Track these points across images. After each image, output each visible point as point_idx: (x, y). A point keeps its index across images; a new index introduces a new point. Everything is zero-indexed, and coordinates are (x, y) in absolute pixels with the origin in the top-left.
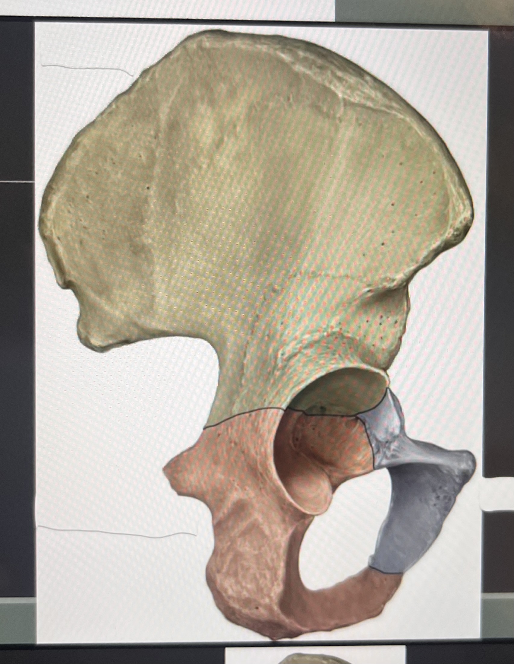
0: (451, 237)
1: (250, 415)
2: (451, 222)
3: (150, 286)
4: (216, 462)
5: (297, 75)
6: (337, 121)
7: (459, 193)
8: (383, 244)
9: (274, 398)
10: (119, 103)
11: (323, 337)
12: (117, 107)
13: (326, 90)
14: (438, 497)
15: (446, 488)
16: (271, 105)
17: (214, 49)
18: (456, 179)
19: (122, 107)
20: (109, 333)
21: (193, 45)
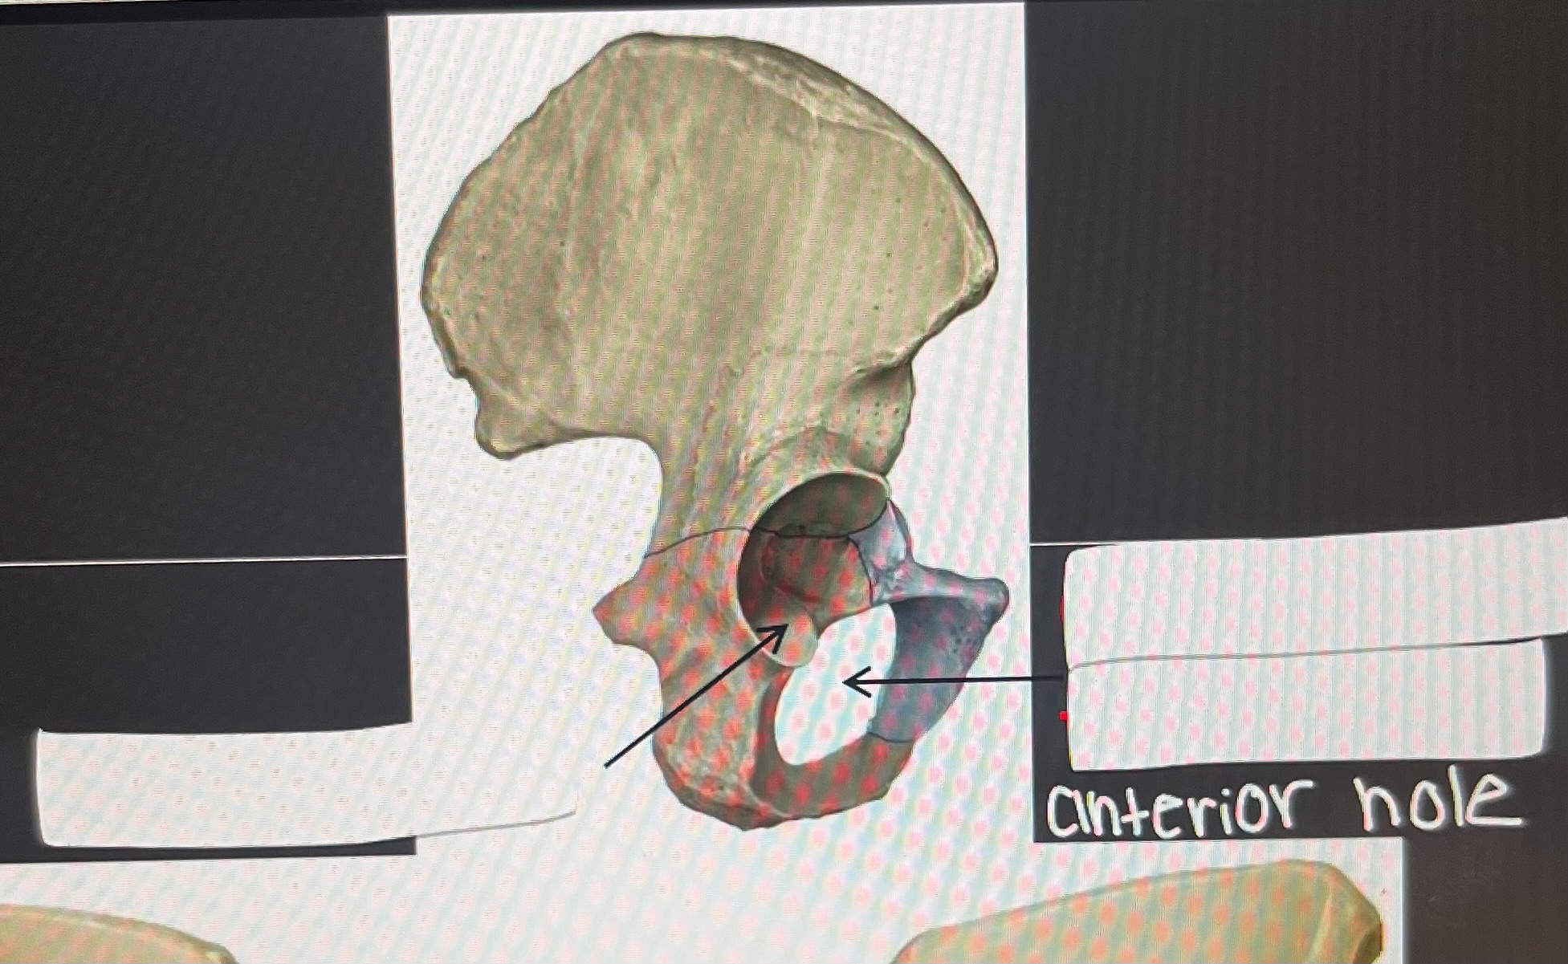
0: (968, 296)
1: (705, 539)
2: (967, 275)
3: (567, 370)
4: (663, 602)
5: (756, 89)
6: (811, 148)
7: (977, 237)
8: (877, 308)
9: (736, 514)
10: (524, 134)
11: (800, 434)
12: (519, 139)
13: (794, 105)
14: (959, 641)
15: (970, 630)
16: (723, 129)
17: (647, 58)
18: (973, 219)
19: (525, 138)
20: (517, 434)
21: (617, 54)
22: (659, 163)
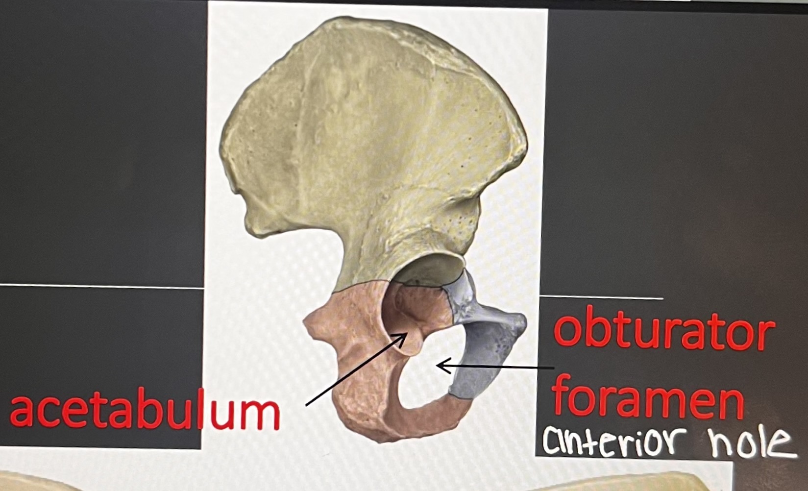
0: (512, 162)
1: (365, 285)
2: (511, 152)
3: (296, 193)
4: (341, 318)
5: (403, 48)
6: (431, 80)
7: (517, 131)
8: (462, 166)
9: (382, 273)
10: (278, 67)
11: (419, 231)
12: (275, 69)
13: (423, 58)
14: (499, 346)
15: (505, 340)
16: (384, 69)
17: (345, 30)
18: (516, 121)
20: (267, 225)
21: (329, 27)
22: (350, 85)
